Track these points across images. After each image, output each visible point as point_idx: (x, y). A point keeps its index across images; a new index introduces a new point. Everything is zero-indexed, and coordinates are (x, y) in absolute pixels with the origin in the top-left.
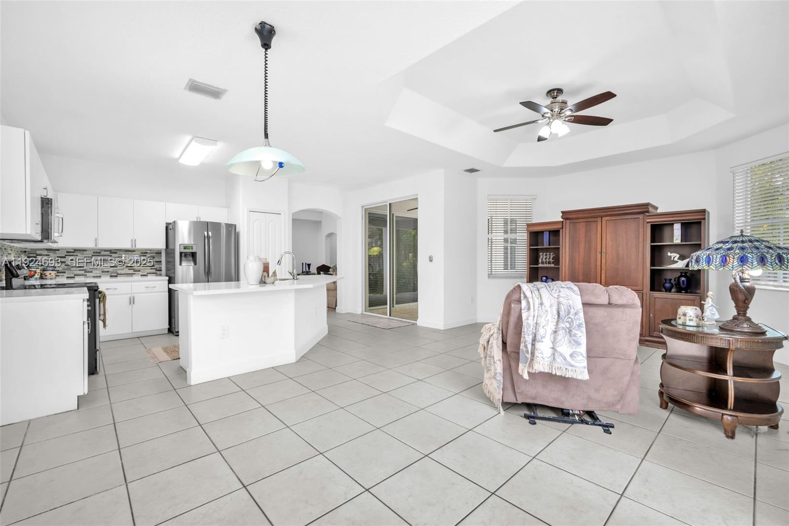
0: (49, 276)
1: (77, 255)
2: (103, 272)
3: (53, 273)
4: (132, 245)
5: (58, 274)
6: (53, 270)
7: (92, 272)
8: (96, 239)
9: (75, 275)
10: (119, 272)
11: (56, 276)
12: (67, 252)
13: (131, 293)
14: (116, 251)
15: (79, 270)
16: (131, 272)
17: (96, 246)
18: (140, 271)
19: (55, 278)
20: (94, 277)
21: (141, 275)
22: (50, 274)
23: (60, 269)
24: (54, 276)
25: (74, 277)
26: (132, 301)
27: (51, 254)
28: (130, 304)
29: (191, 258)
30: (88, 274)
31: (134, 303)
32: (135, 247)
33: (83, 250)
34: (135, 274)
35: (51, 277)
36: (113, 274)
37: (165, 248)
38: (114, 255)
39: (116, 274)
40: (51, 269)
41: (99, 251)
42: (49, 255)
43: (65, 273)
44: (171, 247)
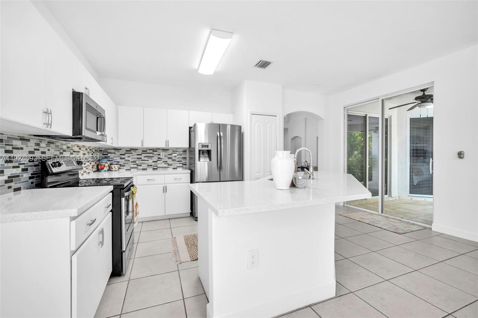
0: (114, 169)
1: (132, 153)
2: (148, 166)
3: (117, 166)
4: (166, 145)
5: (121, 167)
6: (116, 164)
7: (141, 166)
8: (142, 140)
9: (131, 168)
10: (158, 165)
11: (119, 168)
12: (126, 151)
13: (165, 184)
14: (156, 150)
15: (133, 164)
16: (166, 166)
17: (142, 146)
18: (172, 165)
19: (119, 170)
20: (143, 169)
21: (173, 168)
22: (115, 167)
23: (122, 163)
24: (117, 169)
25: (130, 170)
26: (165, 190)
27: (116, 152)
28: (164, 192)
29: (207, 155)
30: (139, 167)
31: (166, 192)
32: (168, 146)
33: (135, 150)
34: (169, 167)
35: (115, 169)
36: (155, 168)
37: (188, 147)
38: (155, 153)
39: (156, 168)
40: (115, 163)
41: (146, 150)
42: (115, 153)
43: (124, 166)
44: (192, 146)
